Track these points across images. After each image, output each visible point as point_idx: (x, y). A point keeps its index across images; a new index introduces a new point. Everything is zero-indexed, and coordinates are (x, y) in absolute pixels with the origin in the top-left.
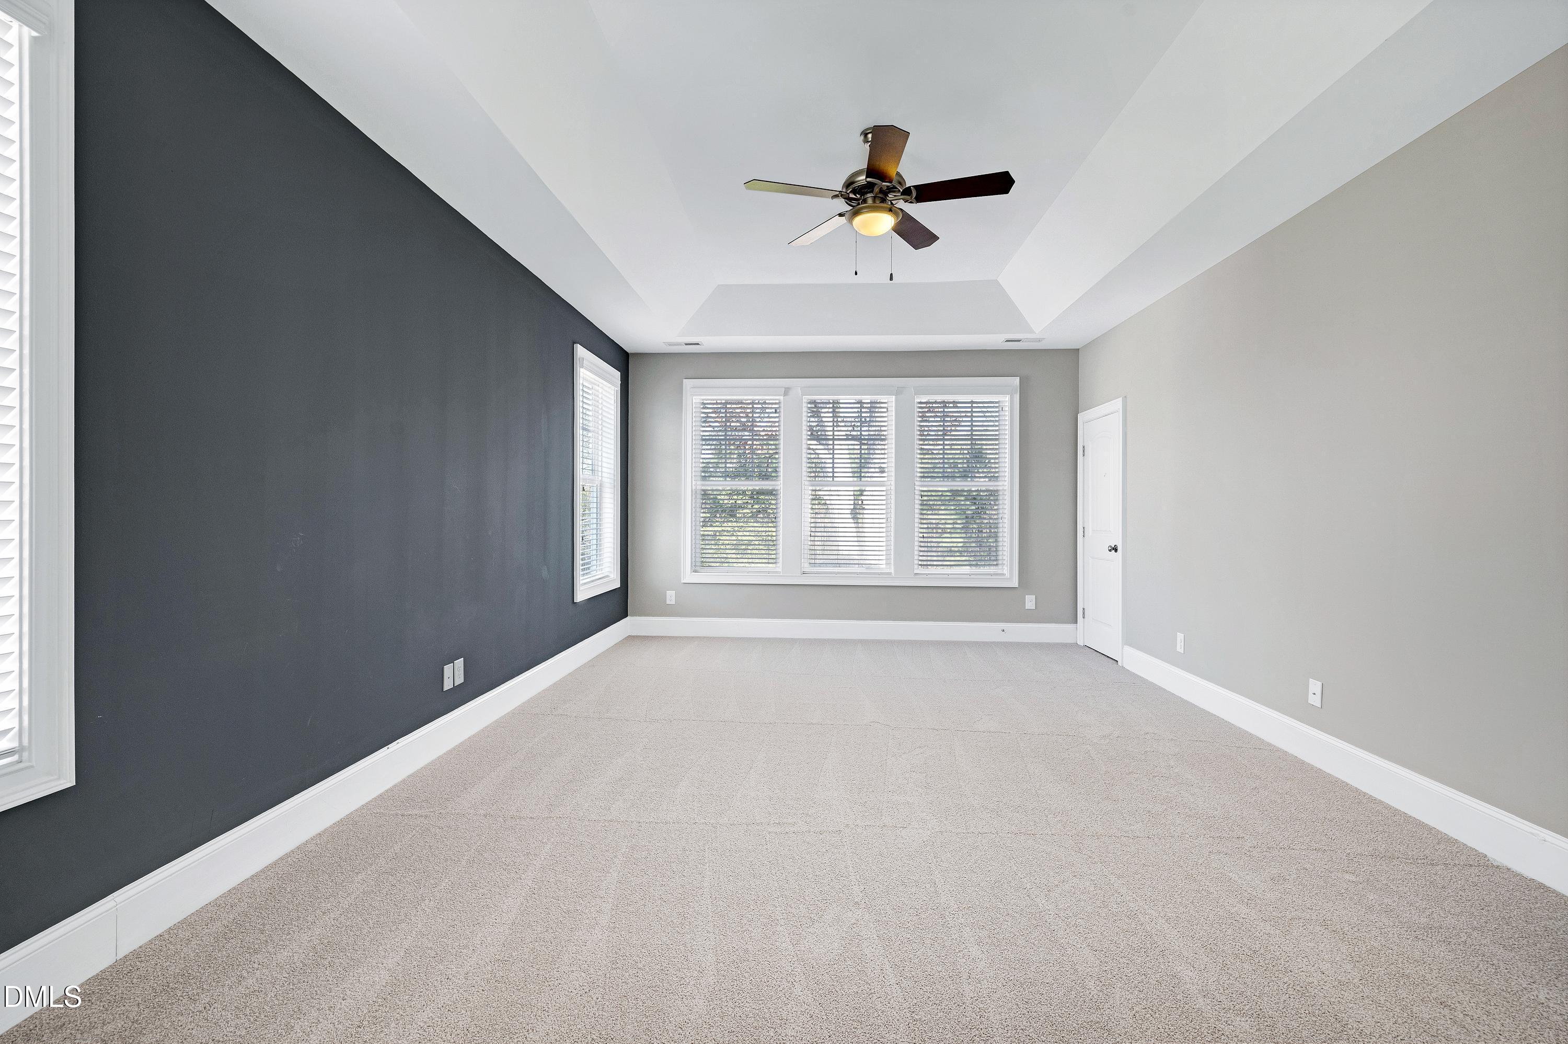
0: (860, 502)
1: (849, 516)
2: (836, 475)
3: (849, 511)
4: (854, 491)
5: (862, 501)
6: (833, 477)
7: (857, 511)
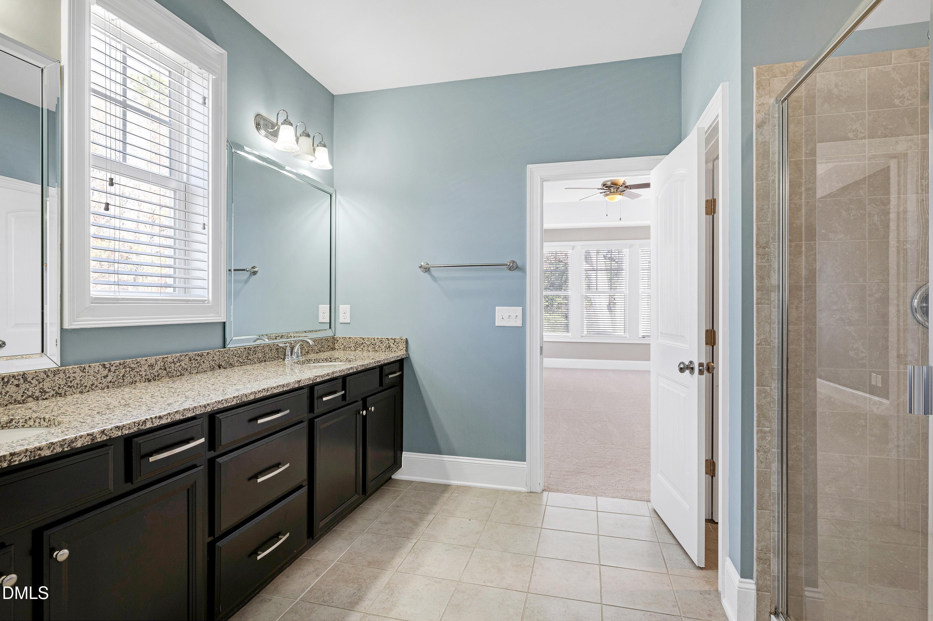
0: (613, 299)
1: (607, 308)
2: (598, 288)
3: (606, 306)
4: (609, 296)
5: (614, 298)
6: (597, 289)
7: (611, 306)
